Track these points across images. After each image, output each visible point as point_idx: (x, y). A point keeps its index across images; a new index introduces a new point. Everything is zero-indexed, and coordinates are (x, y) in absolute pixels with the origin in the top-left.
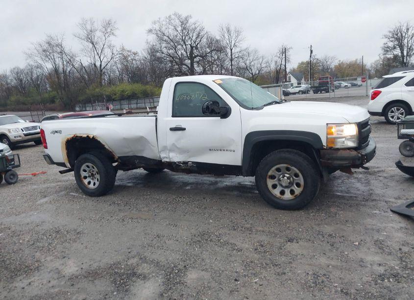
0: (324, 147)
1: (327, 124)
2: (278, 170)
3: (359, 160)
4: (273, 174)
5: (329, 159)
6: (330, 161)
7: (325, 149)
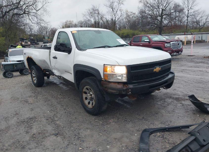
0: (103, 79)
1: (104, 64)
2: (87, 89)
4: (85, 91)
5: (106, 88)
6: (106, 89)
7: (103, 81)
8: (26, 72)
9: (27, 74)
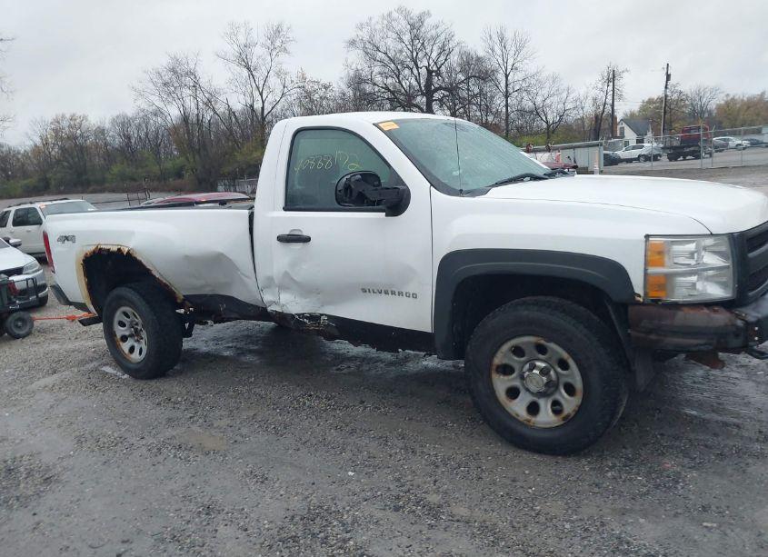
0: (638, 299)
1: (647, 237)
2: (518, 351)
3: (737, 336)
4: (505, 361)
5: (650, 332)
6: (653, 337)
7: (638, 303)
8: (20, 324)
9: (22, 332)
